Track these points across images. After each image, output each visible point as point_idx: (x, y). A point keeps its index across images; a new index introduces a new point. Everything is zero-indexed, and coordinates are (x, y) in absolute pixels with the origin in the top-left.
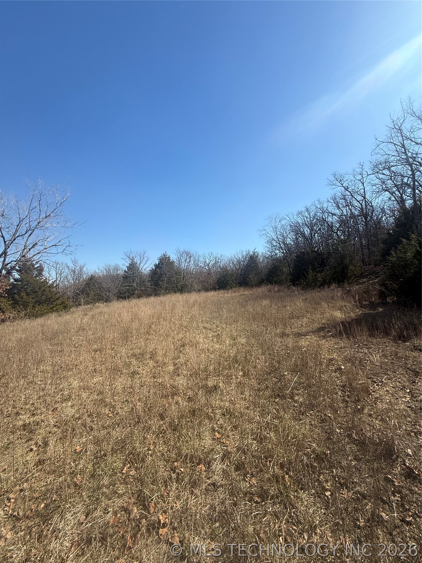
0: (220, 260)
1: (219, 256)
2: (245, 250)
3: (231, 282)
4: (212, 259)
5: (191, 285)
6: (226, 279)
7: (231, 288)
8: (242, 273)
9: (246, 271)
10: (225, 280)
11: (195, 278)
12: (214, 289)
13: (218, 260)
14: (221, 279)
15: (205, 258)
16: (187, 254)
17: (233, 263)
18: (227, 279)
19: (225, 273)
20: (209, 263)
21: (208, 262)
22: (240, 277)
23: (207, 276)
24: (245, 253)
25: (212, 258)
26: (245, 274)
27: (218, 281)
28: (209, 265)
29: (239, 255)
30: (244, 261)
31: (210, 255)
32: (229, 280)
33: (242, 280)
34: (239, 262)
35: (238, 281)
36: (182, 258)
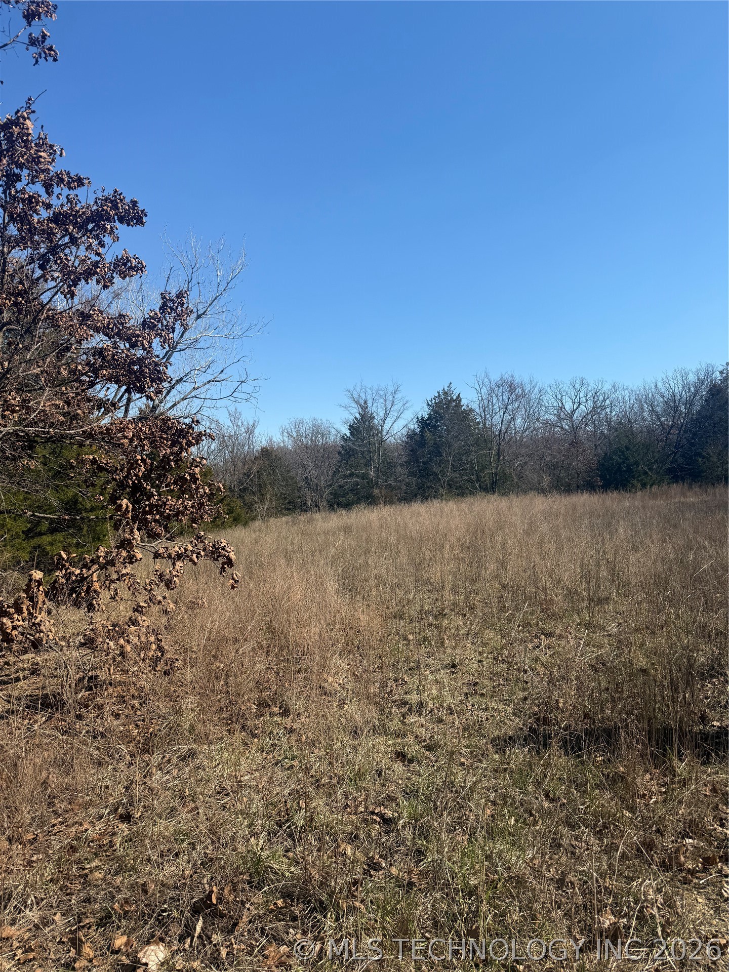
0: (608, 402)
1: (607, 387)
2: (694, 370)
3: (642, 467)
4: (584, 399)
5: (520, 477)
6: (627, 459)
7: (644, 485)
8: (684, 442)
9: (695, 434)
10: (623, 463)
11: (529, 456)
12: (590, 487)
13: (604, 400)
14: (611, 459)
15: (559, 396)
16: (511, 387)
17: (653, 411)
18: (631, 460)
19: (625, 442)
20: (573, 411)
21: (568, 406)
22: (675, 453)
23: (568, 450)
24: (692, 378)
25: (582, 394)
26: (693, 445)
27: (603, 465)
28: (571, 417)
29: (672, 384)
30: (690, 403)
31: (578, 386)
32: (637, 463)
33: (680, 461)
34: (672, 405)
35: (668, 466)
36: (495, 400)
